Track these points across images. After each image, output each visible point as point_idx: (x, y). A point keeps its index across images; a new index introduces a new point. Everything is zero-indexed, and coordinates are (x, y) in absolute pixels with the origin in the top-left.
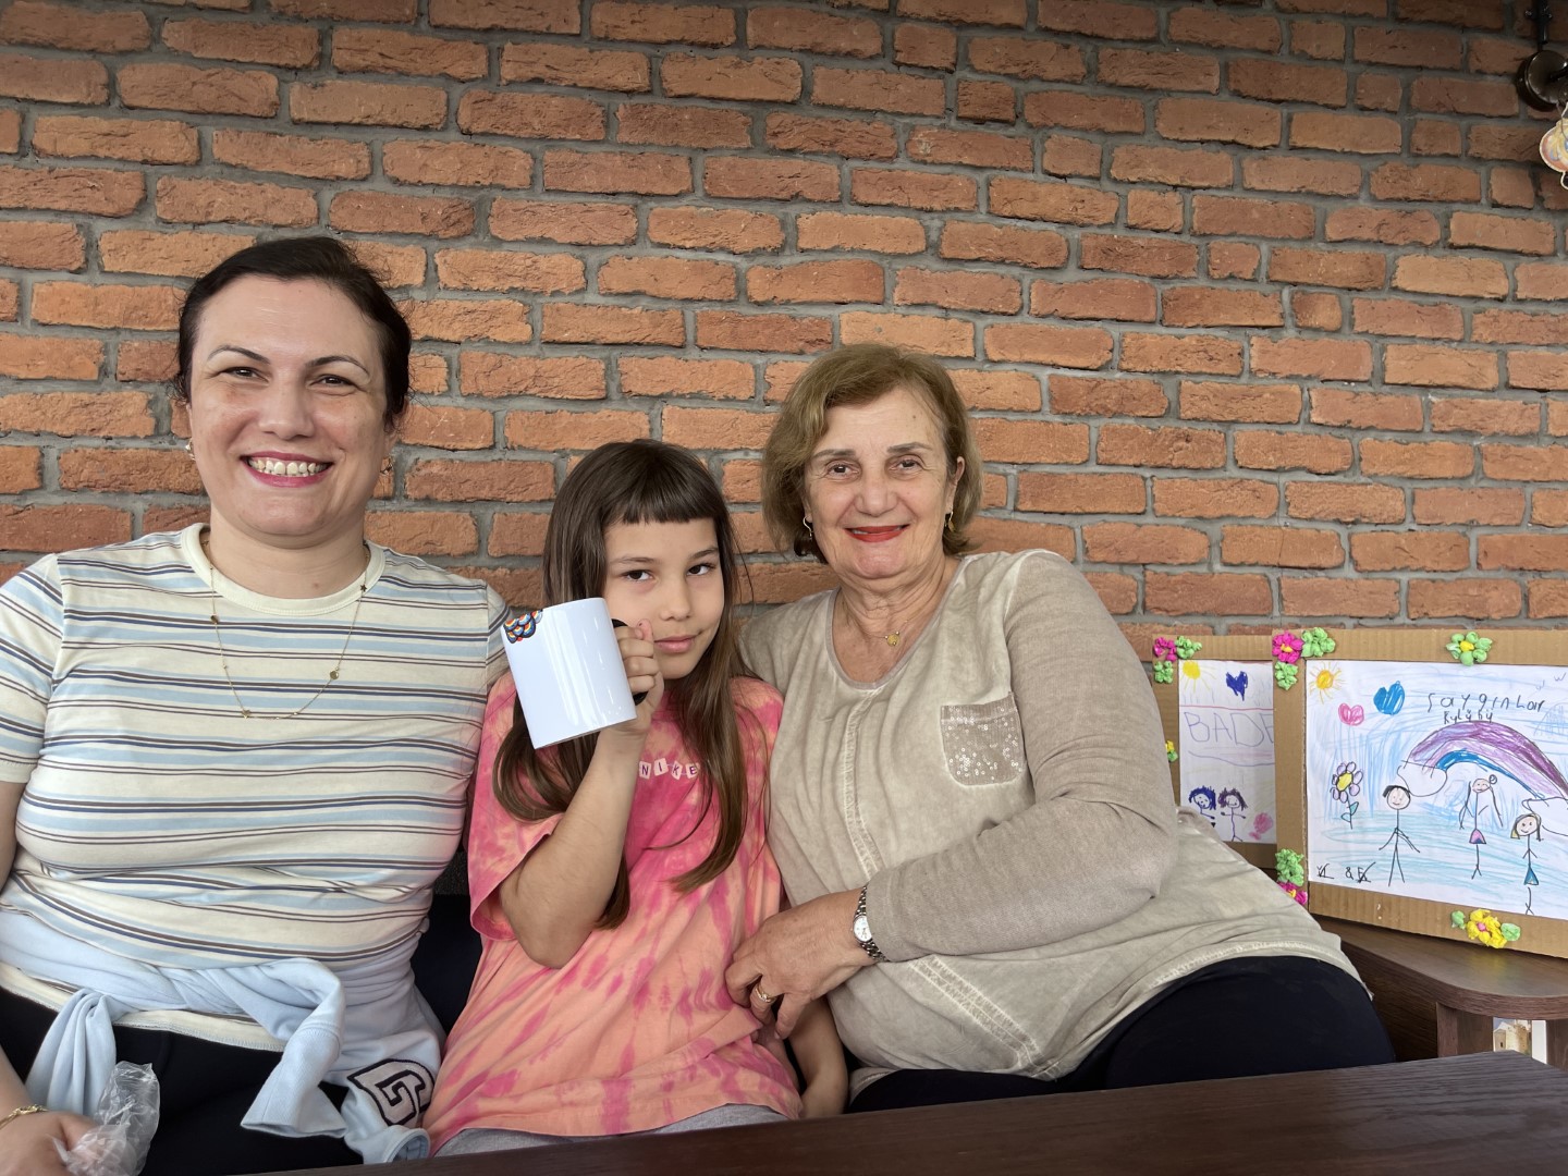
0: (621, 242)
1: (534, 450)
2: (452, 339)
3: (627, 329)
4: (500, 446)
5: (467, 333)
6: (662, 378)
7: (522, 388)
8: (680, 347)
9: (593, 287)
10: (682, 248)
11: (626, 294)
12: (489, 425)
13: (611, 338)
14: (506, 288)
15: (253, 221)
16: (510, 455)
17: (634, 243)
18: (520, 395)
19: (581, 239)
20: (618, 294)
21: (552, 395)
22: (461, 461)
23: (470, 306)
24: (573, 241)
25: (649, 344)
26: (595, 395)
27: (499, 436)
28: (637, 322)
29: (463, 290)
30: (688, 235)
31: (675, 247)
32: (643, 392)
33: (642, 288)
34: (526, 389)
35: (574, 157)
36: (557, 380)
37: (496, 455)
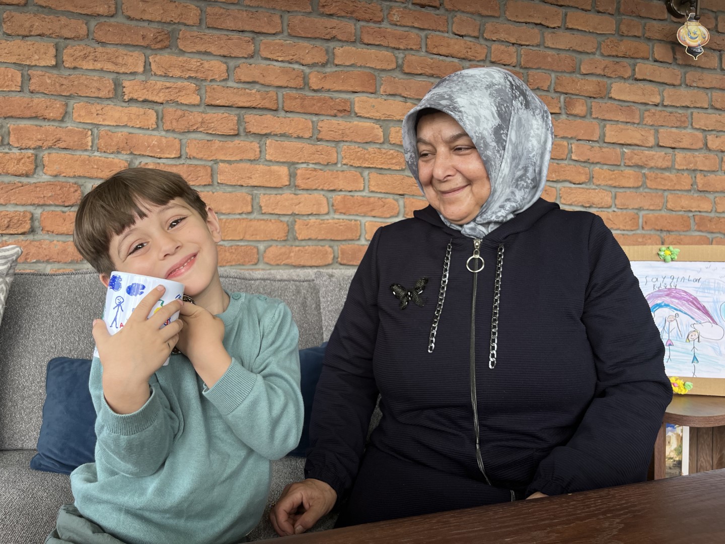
0: (246, 56)
1: (201, 159)
2: (159, 101)
3: (249, 100)
4: (183, 157)
5: (167, 99)
6: (266, 125)
7: (195, 128)
8: (275, 110)
9: (232, 78)
10: (277, 61)
11: (248, 83)
12: (178, 146)
13: (241, 104)
14: (187, 76)
15: (53, 36)
16: (189, 162)
17: (252, 57)
18: (195, 131)
19: (226, 54)
20: (244, 82)
21: (210, 132)
22: (164, 164)
23: (168, 85)
24: (222, 54)
25: (259, 108)
26: (232, 133)
27: (183, 152)
28: (253, 96)
29: (165, 76)
30: (280, 54)
31: (273, 60)
32: (256, 132)
33: (257, 80)
34: (197, 128)
35: (222, 11)
36: (213, 124)
37: (182, 161)
